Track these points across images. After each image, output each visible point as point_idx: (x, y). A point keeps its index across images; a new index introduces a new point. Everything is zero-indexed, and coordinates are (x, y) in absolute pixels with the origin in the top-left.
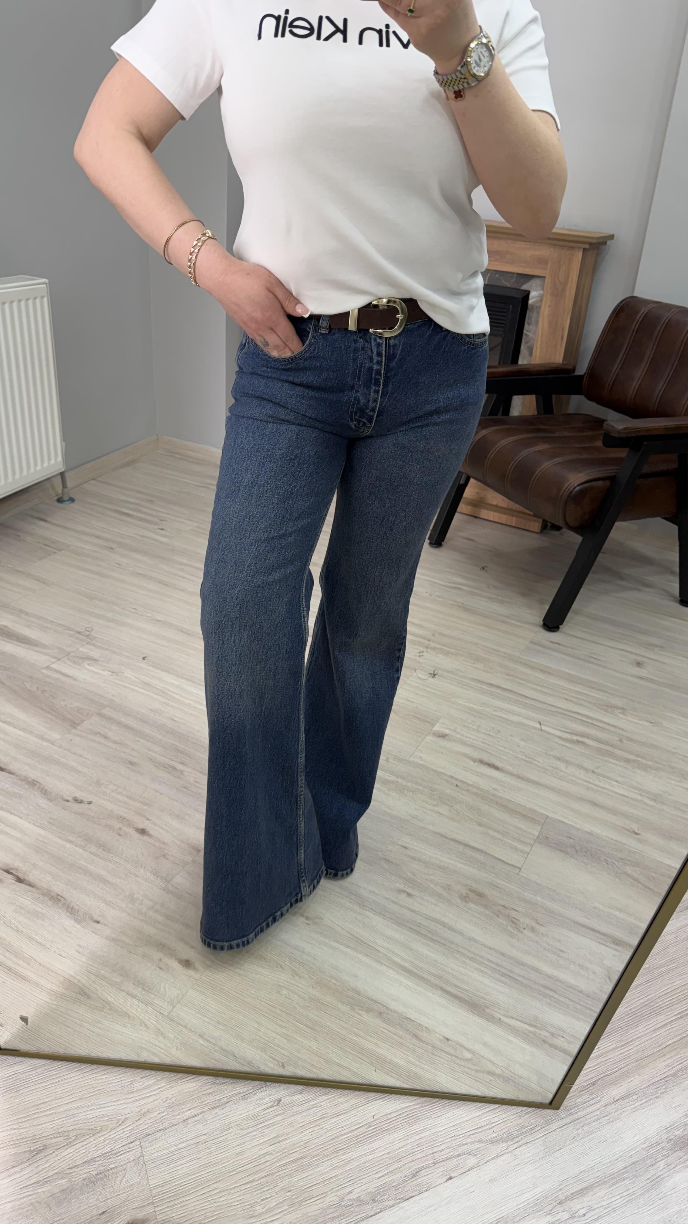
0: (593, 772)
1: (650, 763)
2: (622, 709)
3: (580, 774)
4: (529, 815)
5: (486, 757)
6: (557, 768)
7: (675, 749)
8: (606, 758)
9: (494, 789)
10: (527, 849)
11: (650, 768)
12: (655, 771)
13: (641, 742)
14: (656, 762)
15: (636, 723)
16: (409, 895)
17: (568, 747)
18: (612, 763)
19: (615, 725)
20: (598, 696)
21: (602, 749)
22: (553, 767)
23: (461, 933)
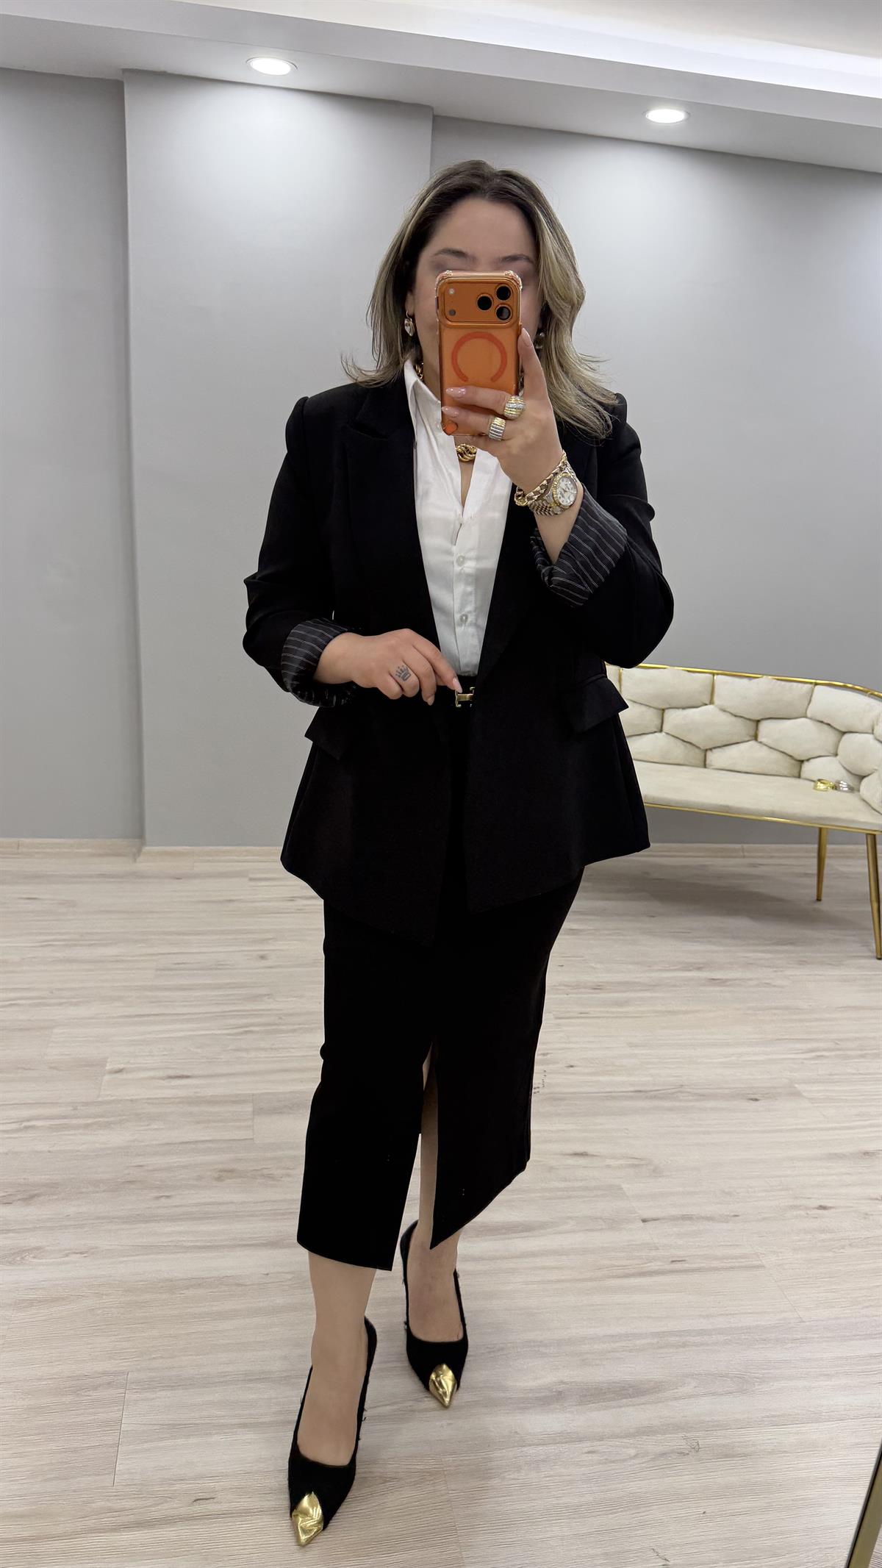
5: (171, 1073)
9: (195, 1092)
10: (250, 1123)
16: (168, 1197)
23: (232, 1203)
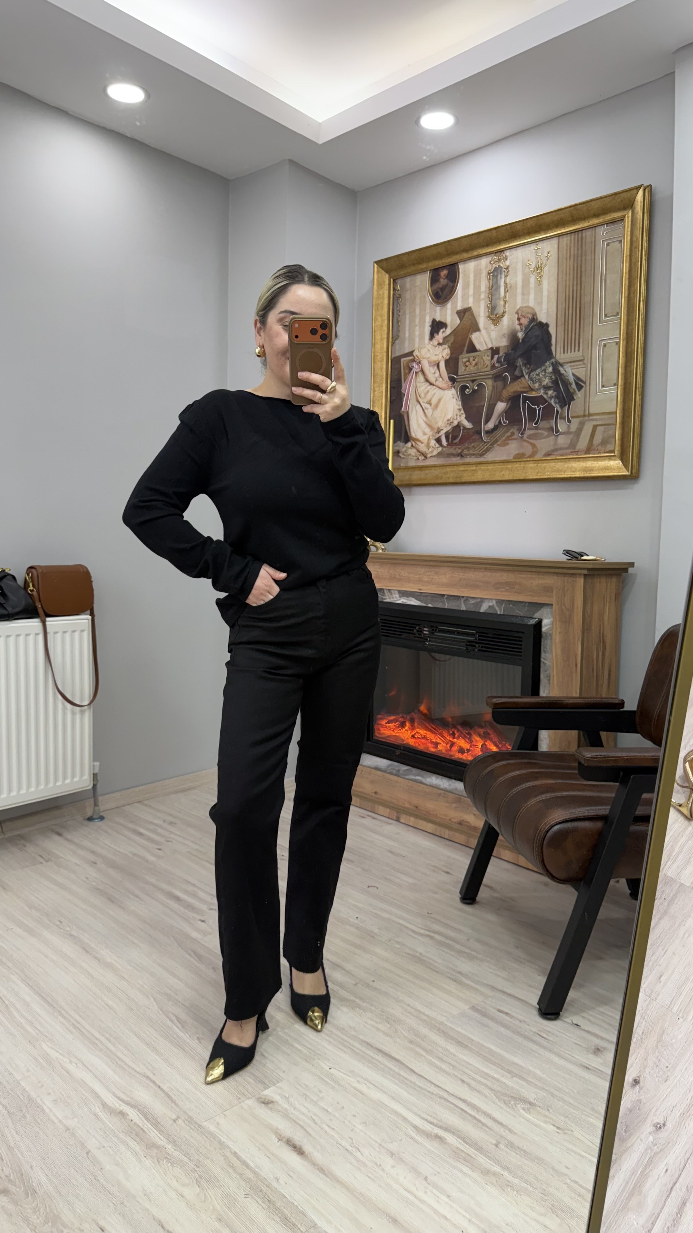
0: (426, 1179)
1: (516, 1181)
2: (531, 1104)
3: (405, 1178)
4: (293, 1219)
6: (380, 1165)
7: (567, 1167)
8: (458, 1165)
11: (512, 1188)
12: (515, 1192)
13: (524, 1151)
14: (526, 1182)
15: (535, 1125)
17: (417, 1142)
18: (461, 1171)
19: (504, 1123)
20: (509, 1083)
21: (462, 1151)
22: (376, 1164)
